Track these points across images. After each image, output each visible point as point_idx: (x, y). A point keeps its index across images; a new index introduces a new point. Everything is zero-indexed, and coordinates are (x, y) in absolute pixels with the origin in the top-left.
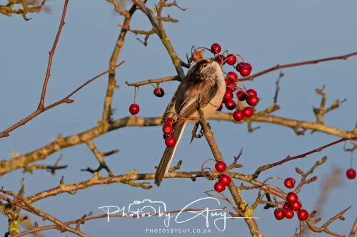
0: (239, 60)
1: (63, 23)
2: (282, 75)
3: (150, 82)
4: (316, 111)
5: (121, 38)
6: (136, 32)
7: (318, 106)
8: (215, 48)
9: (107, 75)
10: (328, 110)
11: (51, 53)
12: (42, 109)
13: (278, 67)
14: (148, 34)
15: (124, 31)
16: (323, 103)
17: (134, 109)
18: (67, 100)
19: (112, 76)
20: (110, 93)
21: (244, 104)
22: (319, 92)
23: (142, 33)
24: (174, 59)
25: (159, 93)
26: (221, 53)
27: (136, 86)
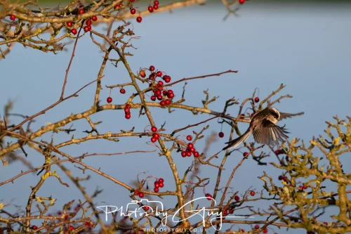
0: (164, 74)
1: (73, 55)
2: (186, 84)
3: (118, 86)
4: (204, 102)
5: (104, 63)
6: (111, 60)
7: (205, 99)
8: (152, 68)
9: (96, 82)
10: (210, 102)
11: (67, 71)
12: (62, 99)
13: (184, 79)
14: (117, 61)
15: (106, 59)
16: (207, 98)
17: (109, 100)
18: (75, 95)
19: (99, 82)
20: (98, 92)
21: (166, 98)
22: (205, 92)
23: (114, 60)
24: (131, 74)
25: (123, 92)
26: (154, 71)
27: (111, 87)
